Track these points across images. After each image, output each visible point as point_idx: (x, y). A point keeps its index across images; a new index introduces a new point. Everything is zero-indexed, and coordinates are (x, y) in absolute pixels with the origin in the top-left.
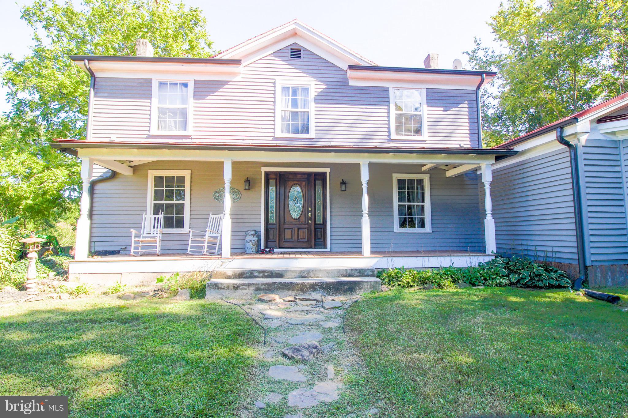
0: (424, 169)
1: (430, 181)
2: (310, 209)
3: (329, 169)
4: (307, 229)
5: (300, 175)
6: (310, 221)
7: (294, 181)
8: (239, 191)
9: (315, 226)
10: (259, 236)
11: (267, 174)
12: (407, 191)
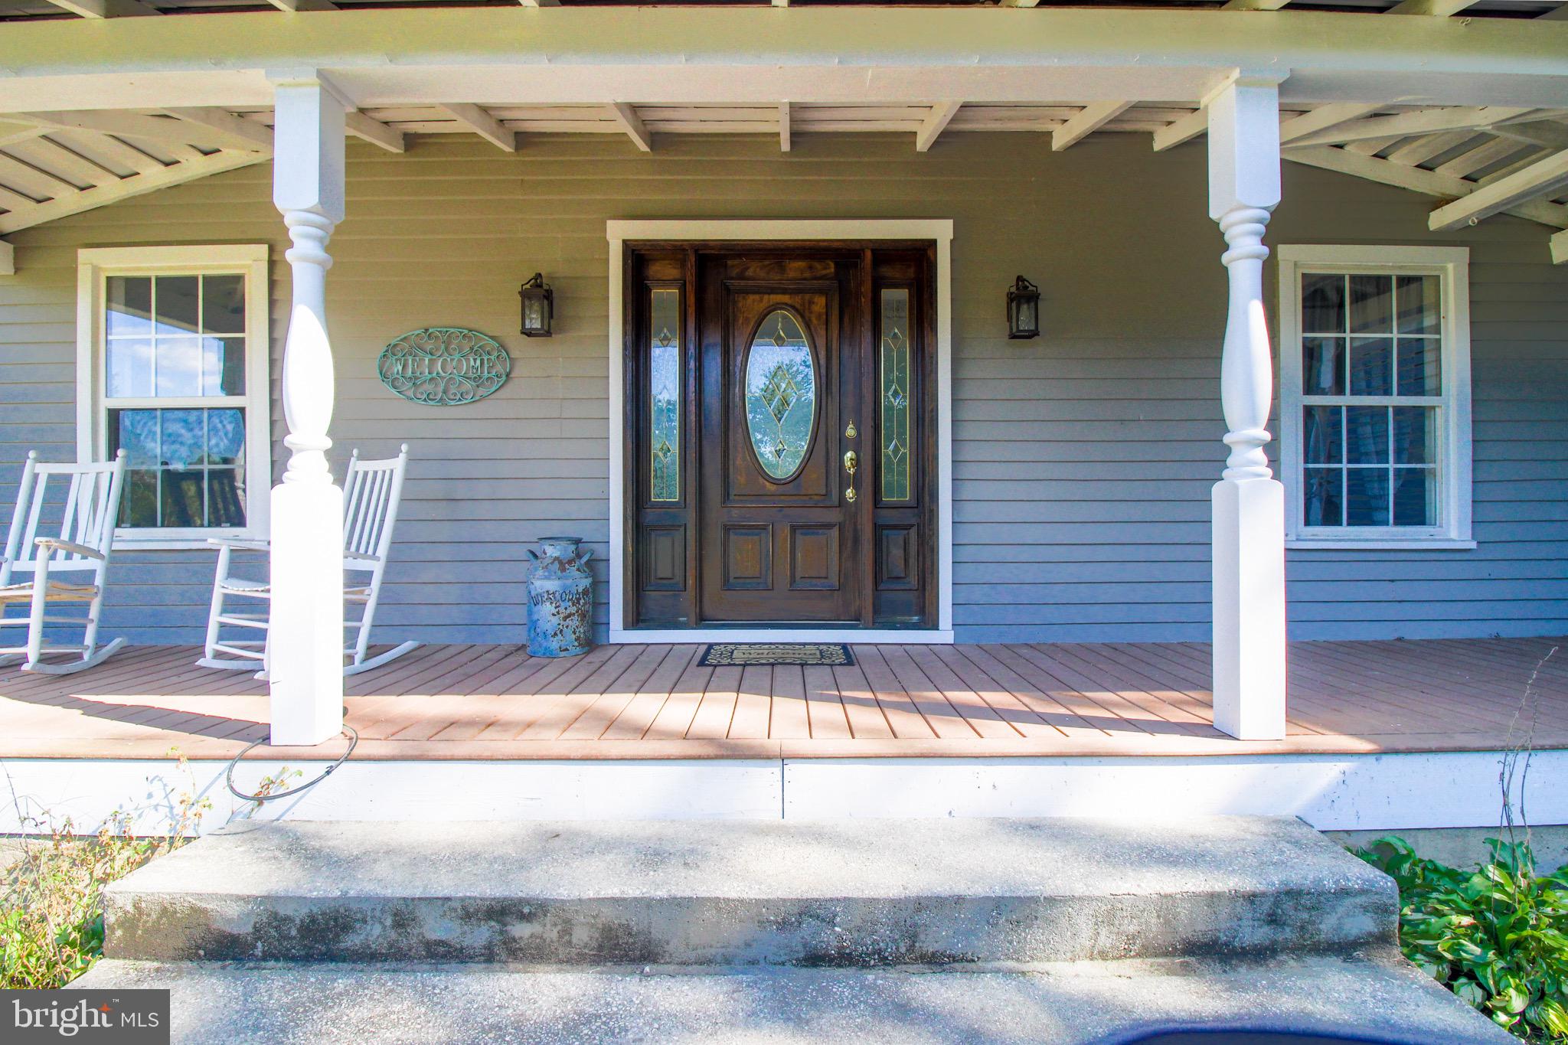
0: (1438, 219)
1: (1471, 284)
2: (850, 432)
3: (949, 223)
4: (835, 532)
5: (801, 264)
6: (850, 493)
7: (772, 291)
8: (502, 346)
9: (875, 516)
10: (596, 567)
11: (638, 257)
12: (1348, 335)
